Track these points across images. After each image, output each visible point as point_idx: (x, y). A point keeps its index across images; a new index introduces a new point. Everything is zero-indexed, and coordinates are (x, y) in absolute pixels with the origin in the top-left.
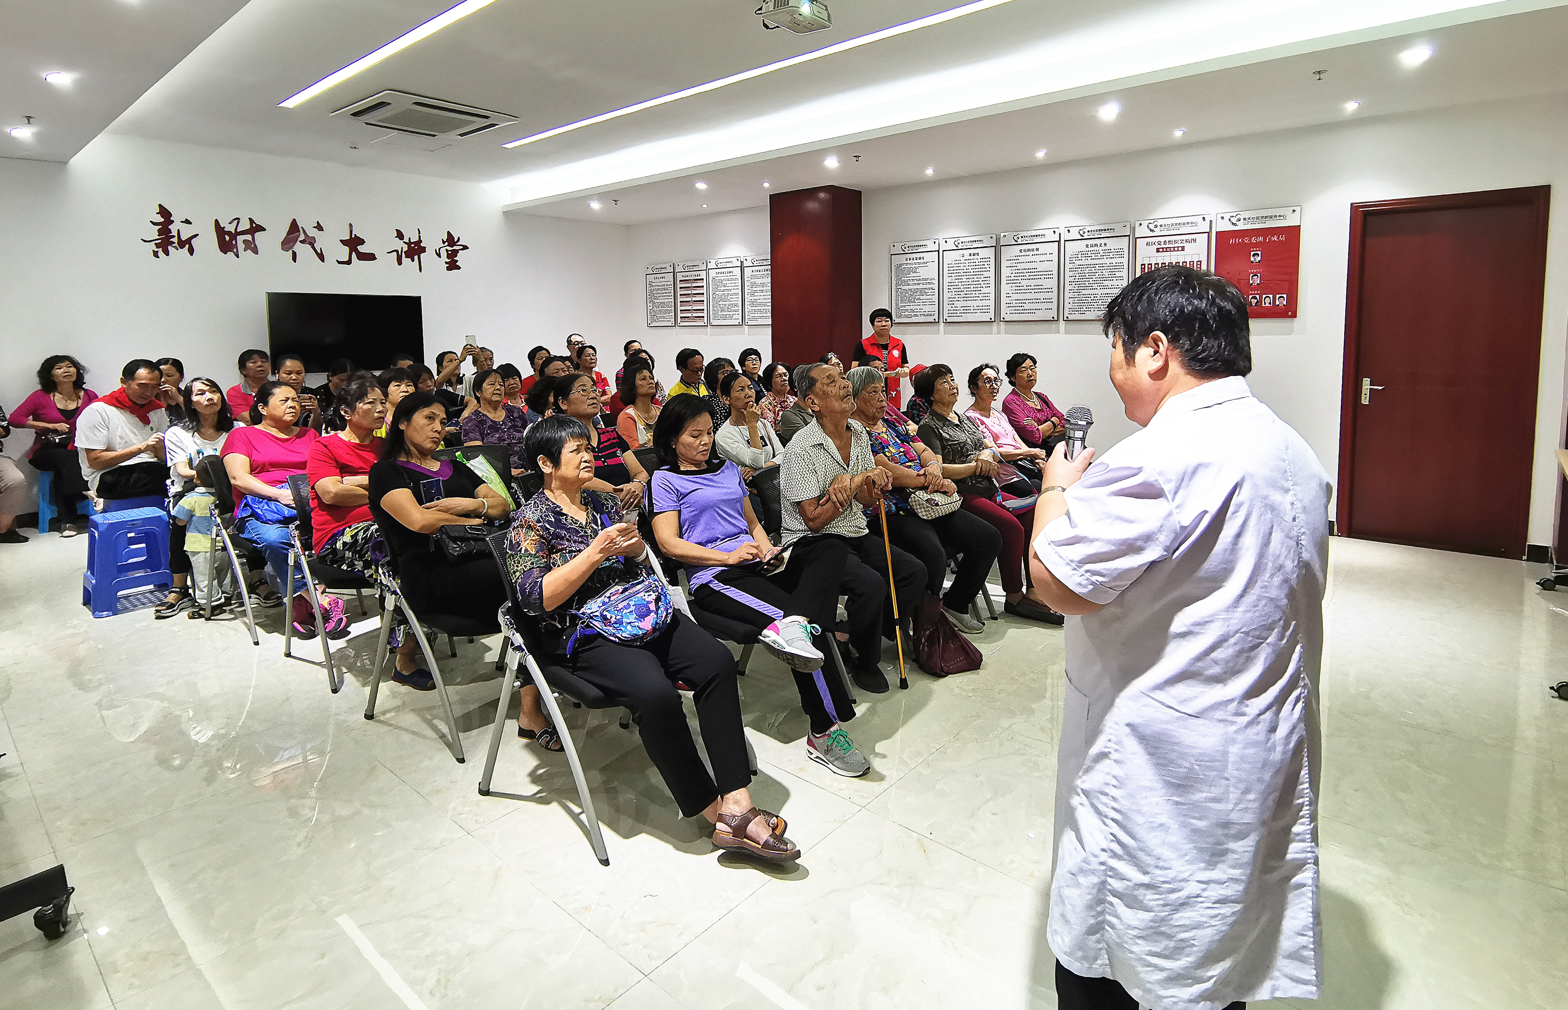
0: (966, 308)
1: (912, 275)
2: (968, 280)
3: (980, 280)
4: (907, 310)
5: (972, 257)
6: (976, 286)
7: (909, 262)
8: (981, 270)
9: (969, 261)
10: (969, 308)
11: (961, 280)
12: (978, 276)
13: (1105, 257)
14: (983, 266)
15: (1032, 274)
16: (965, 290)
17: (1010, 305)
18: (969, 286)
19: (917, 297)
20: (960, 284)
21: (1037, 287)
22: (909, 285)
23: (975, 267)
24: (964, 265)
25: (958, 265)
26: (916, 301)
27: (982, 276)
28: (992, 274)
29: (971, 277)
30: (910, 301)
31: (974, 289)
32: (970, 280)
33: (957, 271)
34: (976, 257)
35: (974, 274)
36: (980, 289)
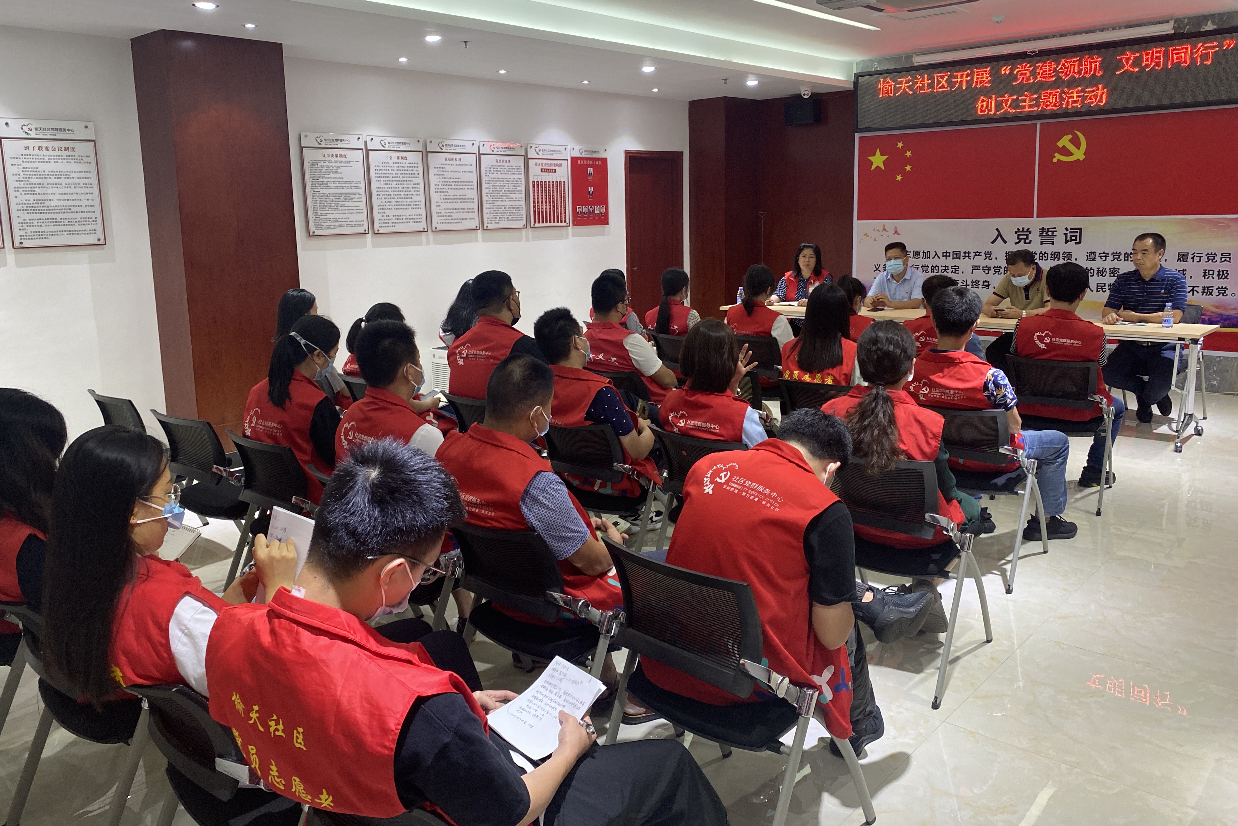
0: (398, 217)
1: (332, 175)
2: (398, 186)
3: (411, 187)
4: (329, 220)
5: (400, 161)
6: (407, 193)
7: (327, 159)
8: (411, 176)
9: (398, 165)
10: (401, 217)
11: (390, 186)
12: (408, 182)
13: (510, 173)
14: (412, 172)
15: (457, 184)
16: (396, 197)
17: (440, 214)
18: (400, 193)
19: (341, 203)
20: (390, 190)
21: (462, 197)
22: (329, 188)
23: (404, 172)
24: (393, 168)
25: (386, 168)
26: (340, 208)
27: (412, 183)
28: (421, 181)
29: (401, 182)
30: (332, 209)
31: (405, 197)
32: (400, 186)
33: (386, 175)
34: (404, 161)
35: (404, 179)
36: (411, 196)
